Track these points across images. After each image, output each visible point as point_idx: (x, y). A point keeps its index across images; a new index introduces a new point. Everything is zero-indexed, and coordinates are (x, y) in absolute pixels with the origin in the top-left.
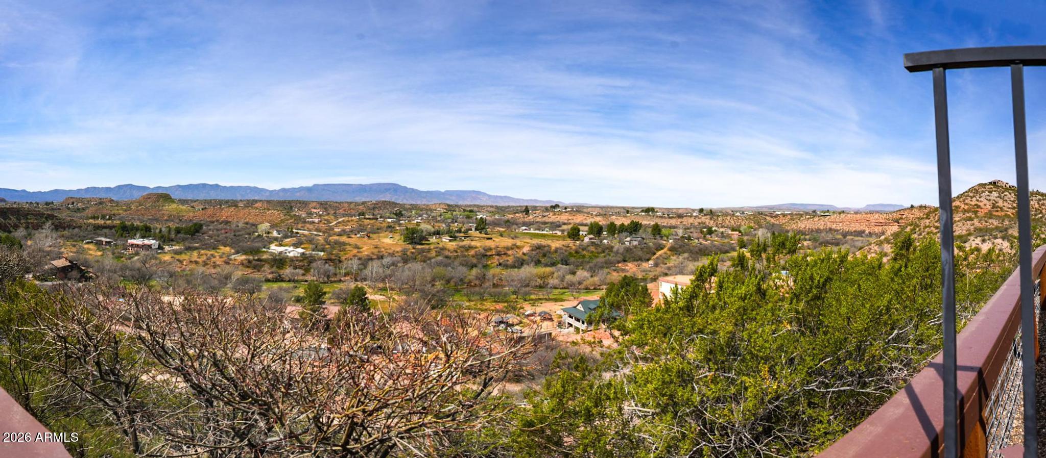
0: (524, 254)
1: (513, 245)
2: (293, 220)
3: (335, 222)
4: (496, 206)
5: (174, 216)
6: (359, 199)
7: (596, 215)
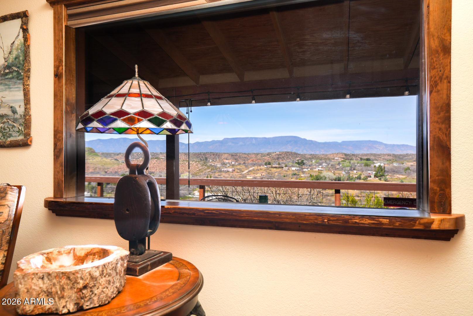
2: (210, 170)
3: (247, 171)
4: (394, 154)
5: (100, 169)
6: (265, 150)
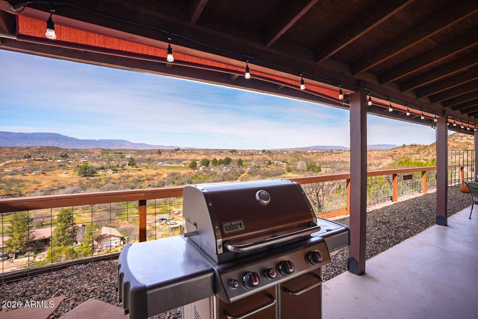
0: (164, 179)
1: (156, 174)
6: (23, 145)
7: (202, 154)
